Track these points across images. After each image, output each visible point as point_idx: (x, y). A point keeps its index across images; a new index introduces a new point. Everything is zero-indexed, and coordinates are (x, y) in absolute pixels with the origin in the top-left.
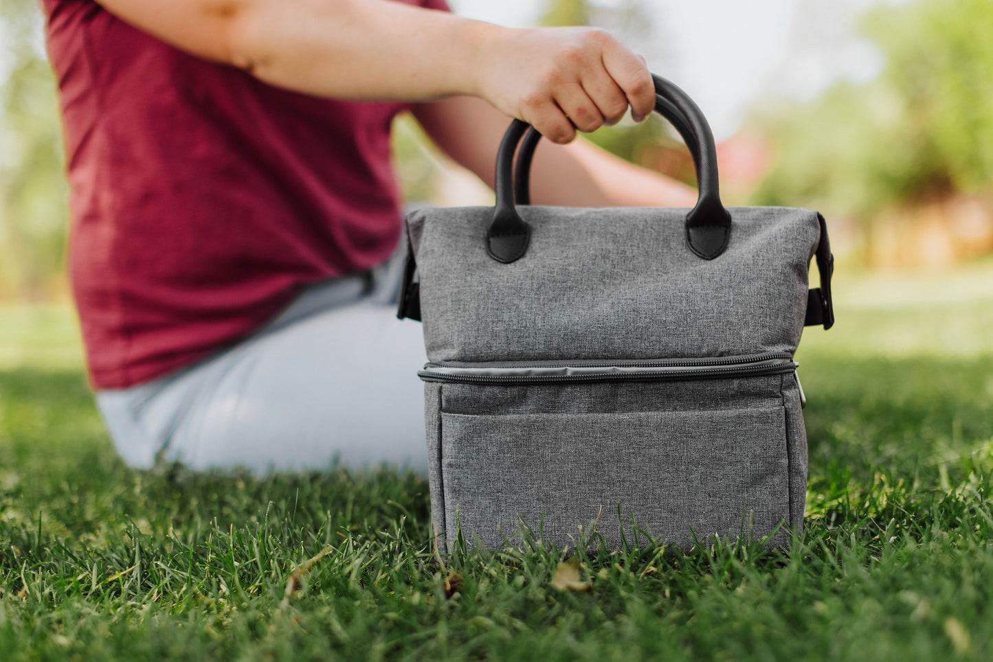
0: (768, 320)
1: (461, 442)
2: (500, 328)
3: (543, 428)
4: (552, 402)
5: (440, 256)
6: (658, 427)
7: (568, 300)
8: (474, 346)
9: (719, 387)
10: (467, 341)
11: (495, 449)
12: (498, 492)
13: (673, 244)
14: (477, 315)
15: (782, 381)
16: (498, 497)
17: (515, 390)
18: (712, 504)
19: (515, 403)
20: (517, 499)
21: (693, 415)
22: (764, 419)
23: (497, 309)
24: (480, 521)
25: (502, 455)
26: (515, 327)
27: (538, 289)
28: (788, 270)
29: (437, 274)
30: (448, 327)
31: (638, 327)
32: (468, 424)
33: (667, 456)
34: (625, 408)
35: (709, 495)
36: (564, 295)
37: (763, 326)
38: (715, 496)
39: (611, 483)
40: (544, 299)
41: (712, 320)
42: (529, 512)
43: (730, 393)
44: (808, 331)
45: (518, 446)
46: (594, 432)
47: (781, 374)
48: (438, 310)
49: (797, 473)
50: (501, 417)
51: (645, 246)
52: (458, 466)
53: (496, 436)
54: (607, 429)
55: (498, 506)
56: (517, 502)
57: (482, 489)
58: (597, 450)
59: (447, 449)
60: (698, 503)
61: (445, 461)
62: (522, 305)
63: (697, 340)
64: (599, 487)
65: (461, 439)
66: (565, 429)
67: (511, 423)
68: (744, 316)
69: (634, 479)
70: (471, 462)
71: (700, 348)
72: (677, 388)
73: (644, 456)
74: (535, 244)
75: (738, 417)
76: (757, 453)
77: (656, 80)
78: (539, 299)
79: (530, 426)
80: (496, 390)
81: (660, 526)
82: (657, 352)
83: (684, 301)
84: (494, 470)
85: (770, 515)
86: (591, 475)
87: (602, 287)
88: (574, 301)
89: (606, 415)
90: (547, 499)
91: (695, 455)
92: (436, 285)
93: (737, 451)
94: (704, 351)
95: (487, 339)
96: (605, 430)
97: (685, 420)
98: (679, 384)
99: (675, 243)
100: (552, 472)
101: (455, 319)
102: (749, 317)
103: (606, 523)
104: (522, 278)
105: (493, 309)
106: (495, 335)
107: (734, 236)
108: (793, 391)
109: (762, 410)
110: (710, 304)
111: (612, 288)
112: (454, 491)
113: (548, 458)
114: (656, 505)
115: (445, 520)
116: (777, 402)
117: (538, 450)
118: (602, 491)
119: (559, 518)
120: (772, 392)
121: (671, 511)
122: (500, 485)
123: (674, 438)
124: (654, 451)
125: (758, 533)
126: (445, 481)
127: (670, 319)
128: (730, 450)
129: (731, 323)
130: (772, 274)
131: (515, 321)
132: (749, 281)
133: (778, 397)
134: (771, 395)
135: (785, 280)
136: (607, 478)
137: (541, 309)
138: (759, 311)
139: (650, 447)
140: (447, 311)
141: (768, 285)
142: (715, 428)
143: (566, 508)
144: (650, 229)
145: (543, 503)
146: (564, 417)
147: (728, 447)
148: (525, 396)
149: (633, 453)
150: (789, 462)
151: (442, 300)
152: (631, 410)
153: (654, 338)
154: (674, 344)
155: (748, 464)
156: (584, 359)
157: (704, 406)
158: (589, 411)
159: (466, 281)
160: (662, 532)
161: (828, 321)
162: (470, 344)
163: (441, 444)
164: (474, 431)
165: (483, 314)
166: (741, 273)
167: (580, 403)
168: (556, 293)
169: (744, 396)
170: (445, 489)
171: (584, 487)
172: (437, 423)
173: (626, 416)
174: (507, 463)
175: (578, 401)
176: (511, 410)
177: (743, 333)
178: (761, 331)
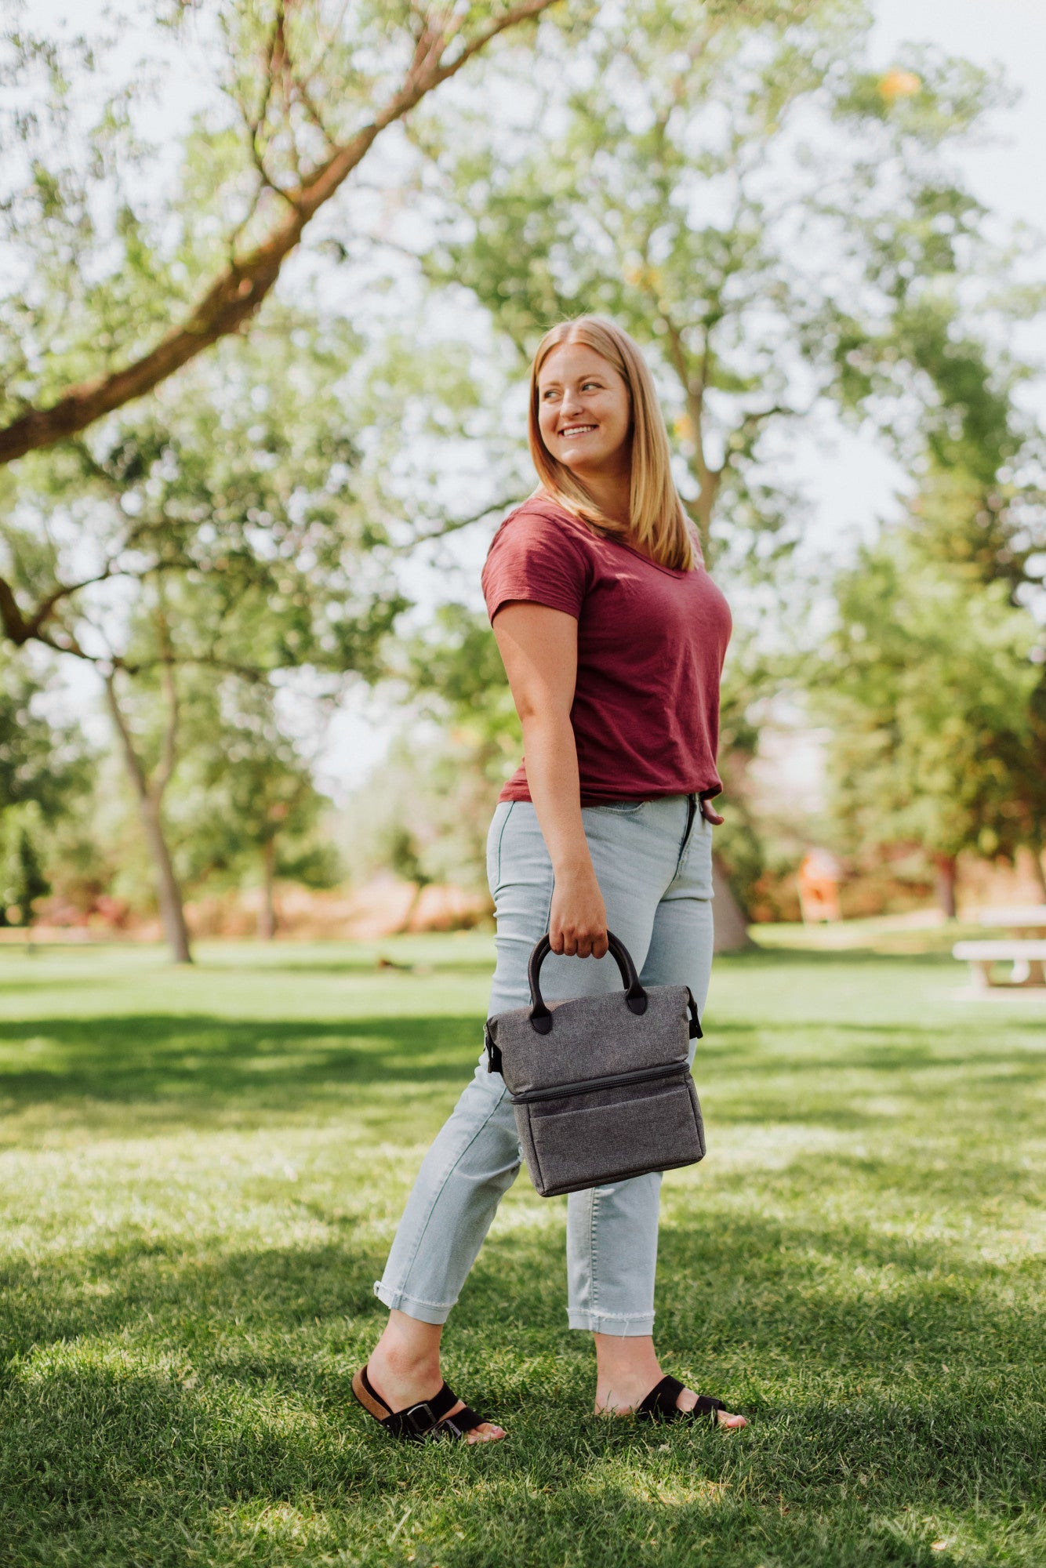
0: (675, 1044)
1: (542, 1130)
2: (551, 1070)
3: (580, 1116)
4: (581, 1104)
5: (511, 1040)
8: (540, 1081)
9: (656, 1083)
10: (536, 1080)
11: (559, 1131)
12: (563, 1151)
13: (622, 1011)
14: (539, 1066)
15: (685, 1076)
16: (563, 1153)
17: (563, 1100)
18: (663, 1139)
19: (563, 1108)
20: (573, 1152)
21: (647, 1099)
22: (681, 1095)
23: (548, 1062)
24: (557, 1166)
25: (563, 1133)
26: (558, 1069)
27: (564, 1047)
28: (680, 1019)
29: (512, 1049)
30: (525, 1076)
31: (616, 1059)
32: (544, 1121)
33: (639, 1121)
34: (615, 1102)
35: (661, 1135)
36: (577, 1047)
37: (673, 1048)
38: (663, 1135)
39: (615, 1137)
40: (569, 1053)
41: (649, 1049)
42: (579, 1157)
43: (662, 1086)
44: (691, 1041)
45: (570, 1128)
46: (604, 1115)
47: (684, 1072)
48: (517, 1067)
49: (699, 1118)
50: (559, 1115)
51: (609, 1014)
52: (542, 1142)
53: (559, 1125)
54: (610, 1112)
55: (564, 1157)
56: (573, 1154)
57: (556, 1151)
58: (606, 1124)
59: (536, 1135)
60: (656, 1140)
61: (535, 1141)
62: (559, 1058)
63: (643, 1061)
64: (610, 1140)
66: (590, 1116)
67: (565, 1117)
68: (663, 1043)
69: (626, 1134)
70: (549, 1139)
72: (637, 1087)
73: (629, 1122)
74: (556, 1021)
75: (669, 1096)
76: (680, 1111)
77: (609, 934)
78: (566, 1052)
79: (573, 1117)
80: (553, 1102)
81: (641, 1153)
82: (627, 1070)
83: (634, 1043)
84: (560, 1141)
85: (691, 1139)
86: (606, 1135)
87: (594, 1040)
88: (582, 1050)
89: (608, 1106)
90: (587, 1150)
91: (652, 1118)
92: (513, 1055)
93: (670, 1113)
94: (648, 1065)
95: (547, 1076)
97: (644, 1103)
98: (638, 1085)
99: (622, 1009)
100: (587, 1137)
101: (527, 1070)
102: (666, 1045)
103: (616, 1156)
104: (555, 1043)
105: (546, 1062)
106: (550, 1074)
107: (650, 1001)
108: (690, 1080)
109: (679, 1091)
110: (647, 1041)
111: (599, 1040)
112: (542, 1154)
113: (585, 1131)
114: (638, 1144)
115: (539, 1170)
116: (684, 1086)
117: (580, 1127)
118: (612, 1142)
119: (594, 1157)
120: (681, 1082)
121: (645, 1146)
122: (564, 1147)
123: (641, 1112)
124: (633, 1121)
125: (687, 1148)
126: (537, 1151)
127: (630, 1052)
129: (658, 1050)
130: (672, 1022)
131: (558, 1066)
132: (663, 1027)
133: (684, 1084)
134: (681, 1084)
135: (679, 1024)
136: (613, 1135)
137: (568, 1058)
139: (631, 1118)
141: (671, 1027)
142: (659, 1103)
143: (597, 1153)
145: (586, 1152)
146: (588, 1110)
147: (666, 1112)
148: (568, 1103)
149: (624, 1121)
150: (695, 1113)
152: (618, 1102)
153: (625, 1063)
154: (634, 1064)
155: (676, 1117)
157: (651, 1094)
158: (599, 1105)
159: (529, 1050)
161: (700, 1035)
162: (538, 1080)
164: (548, 1124)
165: (541, 1065)
171: (604, 1141)
172: (528, 1123)
173: (617, 1105)
174: (566, 1136)
175: (593, 1101)
176: (562, 1111)
178: (673, 1050)
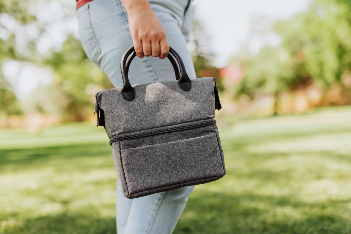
0: (208, 108)
1: (128, 157)
2: (134, 122)
3: (151, 149)
4: (152, 141)
5: (110, 104)
6: (183, 144)
7: (152, 110)
8: (127, 128)
9: (197, 130)
10: (125, 127)
11: (138, 157)
12: (141, 170)
13: (176, 89)
14: (127, 119)
15: (214, 127)
16: (141, 171)
17: (141, 139)
18: (201, 163)
19: (141, 143)
20: (147, 170)
21: (192, 139)
22: (211, 137)
23: (132, 117)
24: (137, 179)
25: (141, 159)
26: (138, 121)
27: (142, 109)
28: (210, 94)
29: (111, 110)
30: (118, 124)
31: (173, 116)
32: (129, 151)
33: (187, 151)
34: (173, 140)
35: (200, 161)
36: (150, 109)
37: (207, 110)
38: (202, 161)
39: (173, 161)
40: (145, 111)
41: (193, 111)
42: (151, 174)
43: (201, 132)
45: (145, 155)
46: (166, 148)
47: (213, 125)
48: (113, 120)
49: (222, 152)
50: (139, 148)
51: (169, 91)
52: (128, 164)
53: (138, 153)
54: (169, 146)
55: (141, 173)
56: (147, 171)
57: (136, 169)
58: (167, 153)
59: (124, 160)
60: (198, 163)
61: (124, 163)
62: (139, 114)
63: (190, 117)
64: (170, 163)
65: (128, 156)
66: (158, 148)
67: (142, 149)
68: (201, 108)
69: (179, 159)
70: (132, 162)
71: (191, 119)
72: (186, 132)
73: (181, 152)
74: (137, 94)
75: (204, 138)
76: (211, 147)
78: (143, 112)
79: (147, 149)
80: (135, 140)
81: (188, 171)
82: (180, 122)
83: (184, 107)
84: (139, 163)
85: (218, 164)
86: (167, 160)
87: (160, 105)
88: (153, 110)
89: (168, 143)
90: (155, 169)
91: (195, 150)
92: (111, 113)
93: (206, 147)
94: (193, 119)
95: (131, 125)
96: (169, 147)
97: (190, 141)
98: (186, 131)
99: (177, 88)
100: (156, 161)
101: (120, 121)
102: (203, 108)
103: (173, 173)
104: (137, 106)
105: (131, 117)
106: (133, 124)
107: (192, 84)
108: (217, 129)
109: (210, 135)
110: (191, 106)
111: (163, 105)
112: (128, 171)
113: (154, 157)
114: (186, 166)
115: (126, 181)
116: (213, 133)
117: (151, 155)
118: (171, 164)
119: (159, 174)
120: (212, 130)
121: (191, 167)
122: (141, 167)
123: (188, 146)
124: (183, 151)
125: (215, 169)
126: (125, 170)
127: (181, 112)
128: (204, 147)
129: (198, 111)
130: (206, 96)
131: (138, 119)
132: (201, 98)
133: (213, 131)
134: (211, 131)
135: (210, 97)
136: (171, 160)
137: (145, 115)
138: (205, 106)
139: (182, 150)
140: (116, 119)
141: (206, 99)
142: (199, 142)
143: (161, 171)
144: (169, 85)
145: (155, 170)
146: (156, 145)
147: (203, 147)
148: (144, 141)
149: (178, 152)
150: (220, 149)
151: (114, 117)
152: (174, 141)
153: (178, 118)
155: (209, 150)
156: (160, 127)
157: (194, 137)
158: (163, 142)
159: (121, 110)
160: (189, 173)
162: (126, 127)
163: (121, 159)
164: (132, 153)
165: (128, 118)
166: (198, 97)
167: (160, 141)
168: (148, 109)
169: (204, 132)
170: (125, 172)
171: (166, 164)
172: (119, 153)
174: (143, 161)
175: (159, 140)
176: (140, 146)
177: (202, 113)
178: (207, 112)
